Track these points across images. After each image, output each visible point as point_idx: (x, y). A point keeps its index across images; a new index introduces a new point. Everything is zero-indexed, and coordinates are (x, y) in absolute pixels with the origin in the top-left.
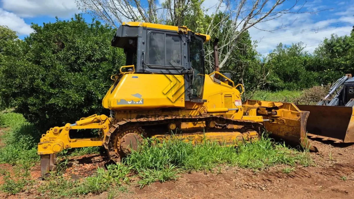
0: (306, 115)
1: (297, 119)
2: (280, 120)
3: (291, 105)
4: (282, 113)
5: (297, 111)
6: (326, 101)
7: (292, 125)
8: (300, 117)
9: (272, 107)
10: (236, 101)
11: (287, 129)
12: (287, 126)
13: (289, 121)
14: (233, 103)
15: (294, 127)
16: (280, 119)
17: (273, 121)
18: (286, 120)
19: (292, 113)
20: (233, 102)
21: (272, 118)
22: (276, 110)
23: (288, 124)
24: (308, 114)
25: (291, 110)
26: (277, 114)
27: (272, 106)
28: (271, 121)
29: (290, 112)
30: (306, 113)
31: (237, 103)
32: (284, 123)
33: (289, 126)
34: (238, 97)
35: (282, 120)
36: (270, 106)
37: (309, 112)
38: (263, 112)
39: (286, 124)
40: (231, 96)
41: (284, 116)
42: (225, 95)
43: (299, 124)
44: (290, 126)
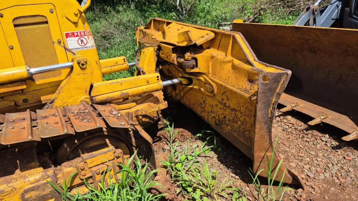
0: (279, 82)
1: (246, 91)
2: (205, 83)
3: (233, 42)
4: (210, 64)
5: (250, 64)
6: (316, 11)
7: (232, 106)
8: (255, 87)
9: (184, 44)
10: (67, 35)
11: (221, 112)
12: (221, 103)
13: (225, 91)
14: (56, 45)
15: (237, 111)
16: (205, 79)
17: (190, 82)
18: (219, 86)
19: (234, 67)
20: (55, 41)
21: (188, 76)
22: (195, 53)
23: (223, 100)
24: (283, 78)
25: (232, 55)
26: (199, 65)
27: (185, 41)
28: (185, 82)
29: (229, 62)
30: (280, 75)
31: (72, 43)
32: (212, 92)
33: (225, 104)
34: (75, 24)
35: (210, 84)
36: (182, 42)
37: (290, 72)
38: (167, 57)
39: (219, 97)
40: (44, 20)
41: (214, 74)
42: (15, 19)
43: (253, 109)
44: (228, 107)
